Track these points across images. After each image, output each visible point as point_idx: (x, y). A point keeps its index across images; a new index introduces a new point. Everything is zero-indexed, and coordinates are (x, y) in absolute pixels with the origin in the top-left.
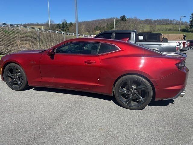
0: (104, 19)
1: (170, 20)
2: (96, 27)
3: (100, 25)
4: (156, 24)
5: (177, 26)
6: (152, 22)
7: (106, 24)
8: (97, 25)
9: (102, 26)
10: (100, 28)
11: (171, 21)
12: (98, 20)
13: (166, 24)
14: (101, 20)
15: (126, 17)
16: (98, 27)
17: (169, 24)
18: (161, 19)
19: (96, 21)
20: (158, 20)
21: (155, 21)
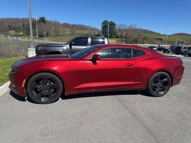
0: (17, 18)
1: (85, 25)
2: (9, 26)
3: (13, 24)
4: (74, 28)
5: (93, 32)
6: (70, 26)
7: (22, 24)
8: (10, 24)
9: (17, 26)
10: (13, 27)
11: (86, 27)
12: (11, 19)
13: (83, 29)
14: (14, 19)
15: (45, 19)
16: (11, 26)
17: (84, 29)
18: (78, 24)
19: (7, 20)
20: (75, 25)
21: (73, 26)
